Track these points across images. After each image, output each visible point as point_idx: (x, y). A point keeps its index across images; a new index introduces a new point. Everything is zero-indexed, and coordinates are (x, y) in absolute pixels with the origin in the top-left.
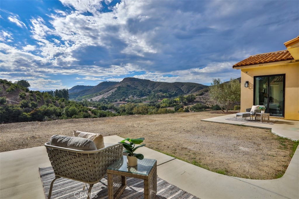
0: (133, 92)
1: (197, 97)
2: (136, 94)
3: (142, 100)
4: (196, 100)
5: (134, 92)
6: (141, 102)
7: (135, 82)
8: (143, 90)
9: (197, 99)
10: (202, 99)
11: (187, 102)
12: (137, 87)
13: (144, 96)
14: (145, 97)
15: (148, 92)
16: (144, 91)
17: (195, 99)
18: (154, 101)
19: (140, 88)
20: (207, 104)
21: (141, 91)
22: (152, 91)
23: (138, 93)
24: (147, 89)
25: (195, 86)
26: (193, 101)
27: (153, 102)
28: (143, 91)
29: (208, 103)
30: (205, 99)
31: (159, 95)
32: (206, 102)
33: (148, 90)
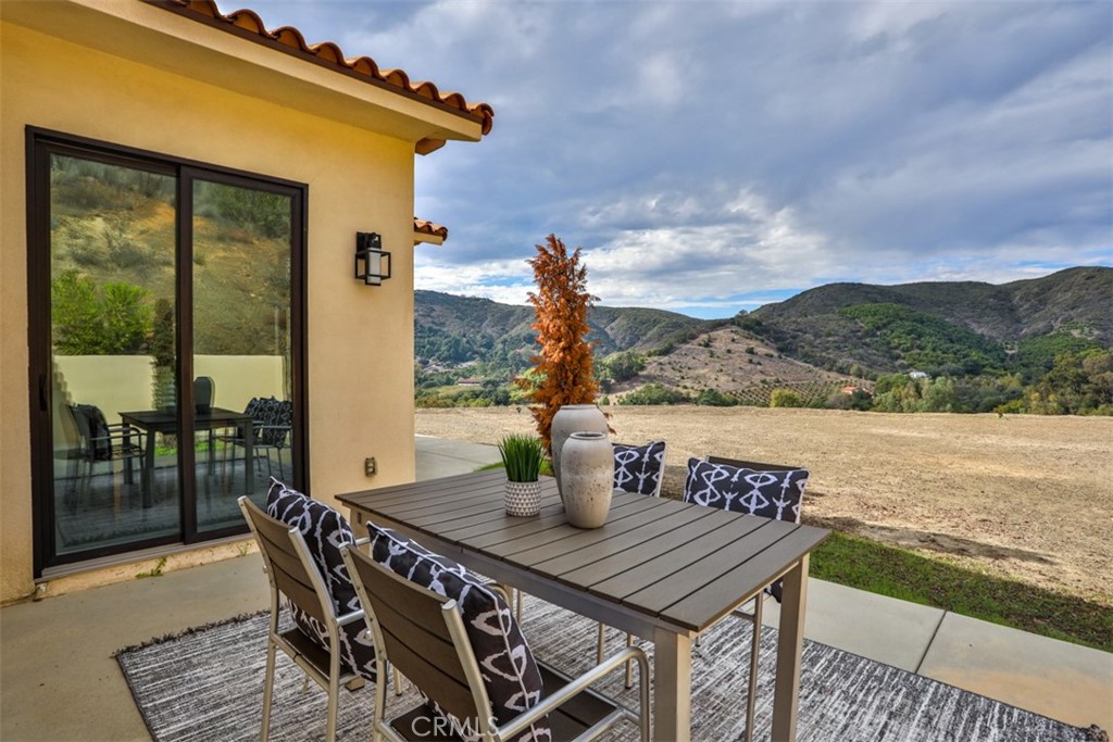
0: (424, 347)
1: (650, 360)
2: (437, 354)
3: (455, 375)
4: (644, 373)
5: (428, 346)
6: (449, 382)
7: (435, 307)
8: (464, 336)
9: (649, 367)
10: (668, 367)
11: (613, 381)
12: (443, 324)
13: (467, 361)
14: (469, 363)
15: (481, 346)
16: (468, 342)
17: (642, 368)
18: (498, 379)
19: (454, 329)
20: (685, 387)
21: (457, 342)
22: (499, 341)
23: (443, 348)
24: (478, 332)
25: (655, 322)
26: (636, 375)
27: (495, 384)
28: (465, 340)
29: (688, 385)
30: (678, 367)
31: (519, 354)
32: (683, 378)
33: (483, 337)
